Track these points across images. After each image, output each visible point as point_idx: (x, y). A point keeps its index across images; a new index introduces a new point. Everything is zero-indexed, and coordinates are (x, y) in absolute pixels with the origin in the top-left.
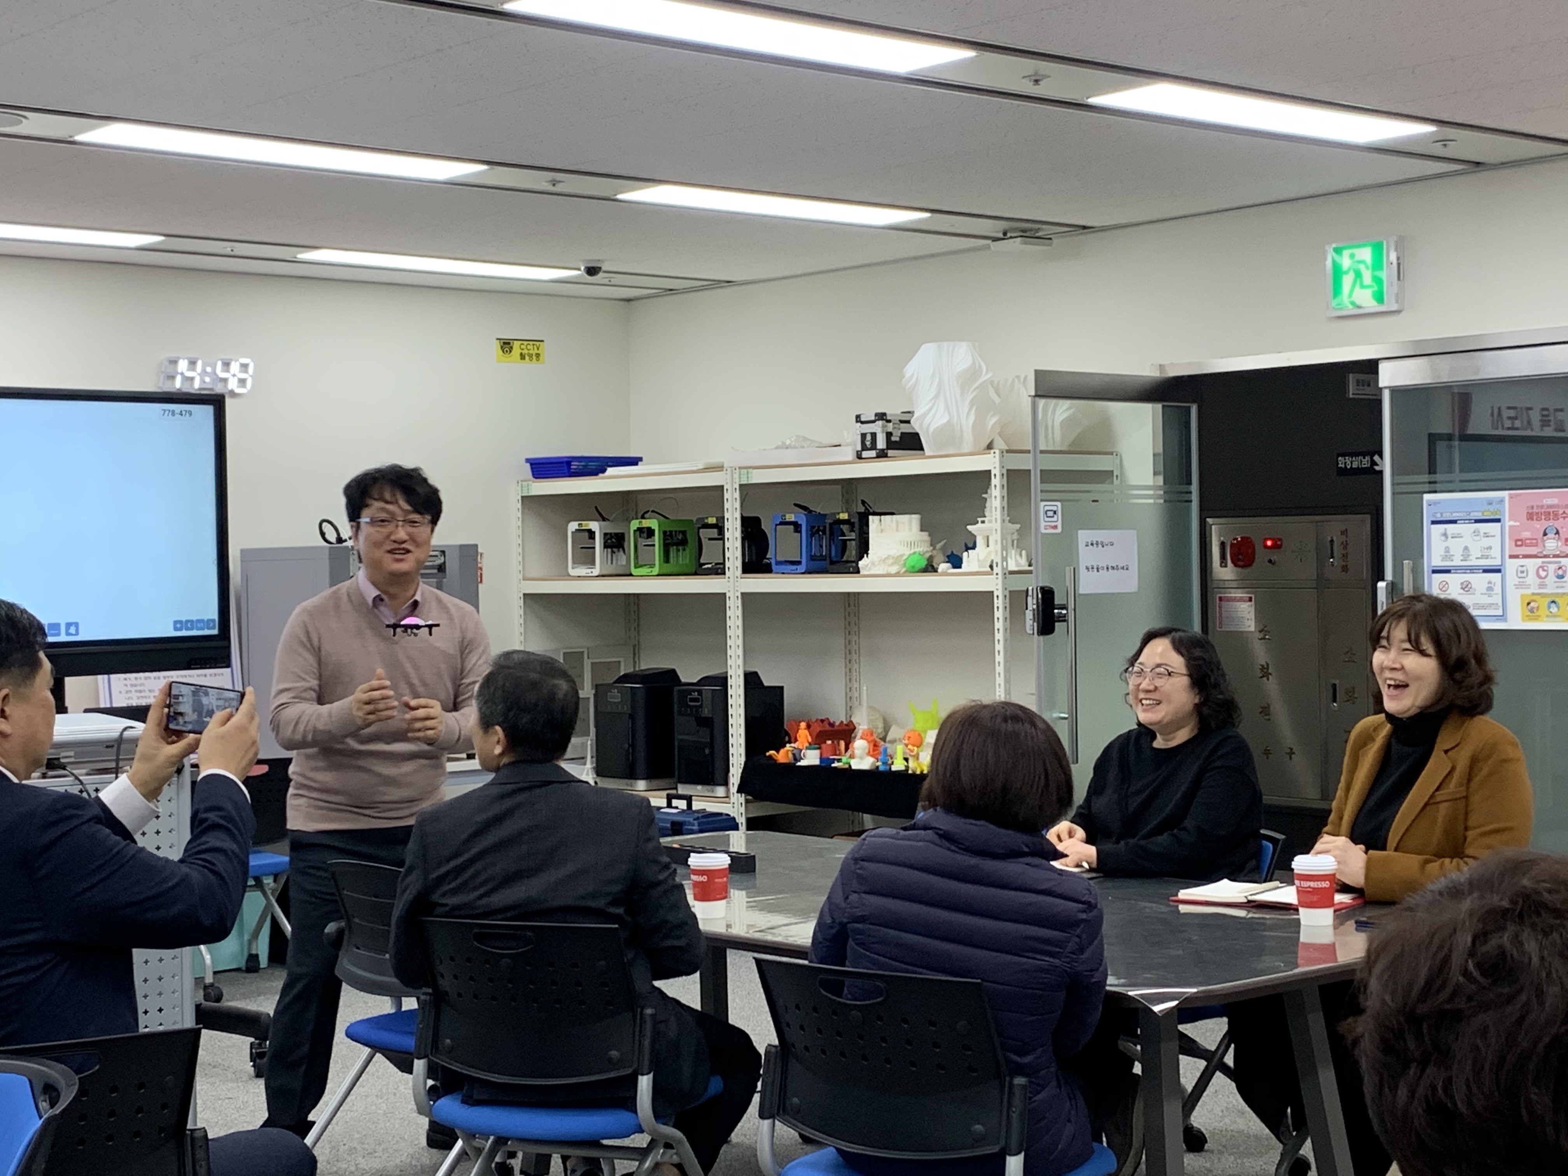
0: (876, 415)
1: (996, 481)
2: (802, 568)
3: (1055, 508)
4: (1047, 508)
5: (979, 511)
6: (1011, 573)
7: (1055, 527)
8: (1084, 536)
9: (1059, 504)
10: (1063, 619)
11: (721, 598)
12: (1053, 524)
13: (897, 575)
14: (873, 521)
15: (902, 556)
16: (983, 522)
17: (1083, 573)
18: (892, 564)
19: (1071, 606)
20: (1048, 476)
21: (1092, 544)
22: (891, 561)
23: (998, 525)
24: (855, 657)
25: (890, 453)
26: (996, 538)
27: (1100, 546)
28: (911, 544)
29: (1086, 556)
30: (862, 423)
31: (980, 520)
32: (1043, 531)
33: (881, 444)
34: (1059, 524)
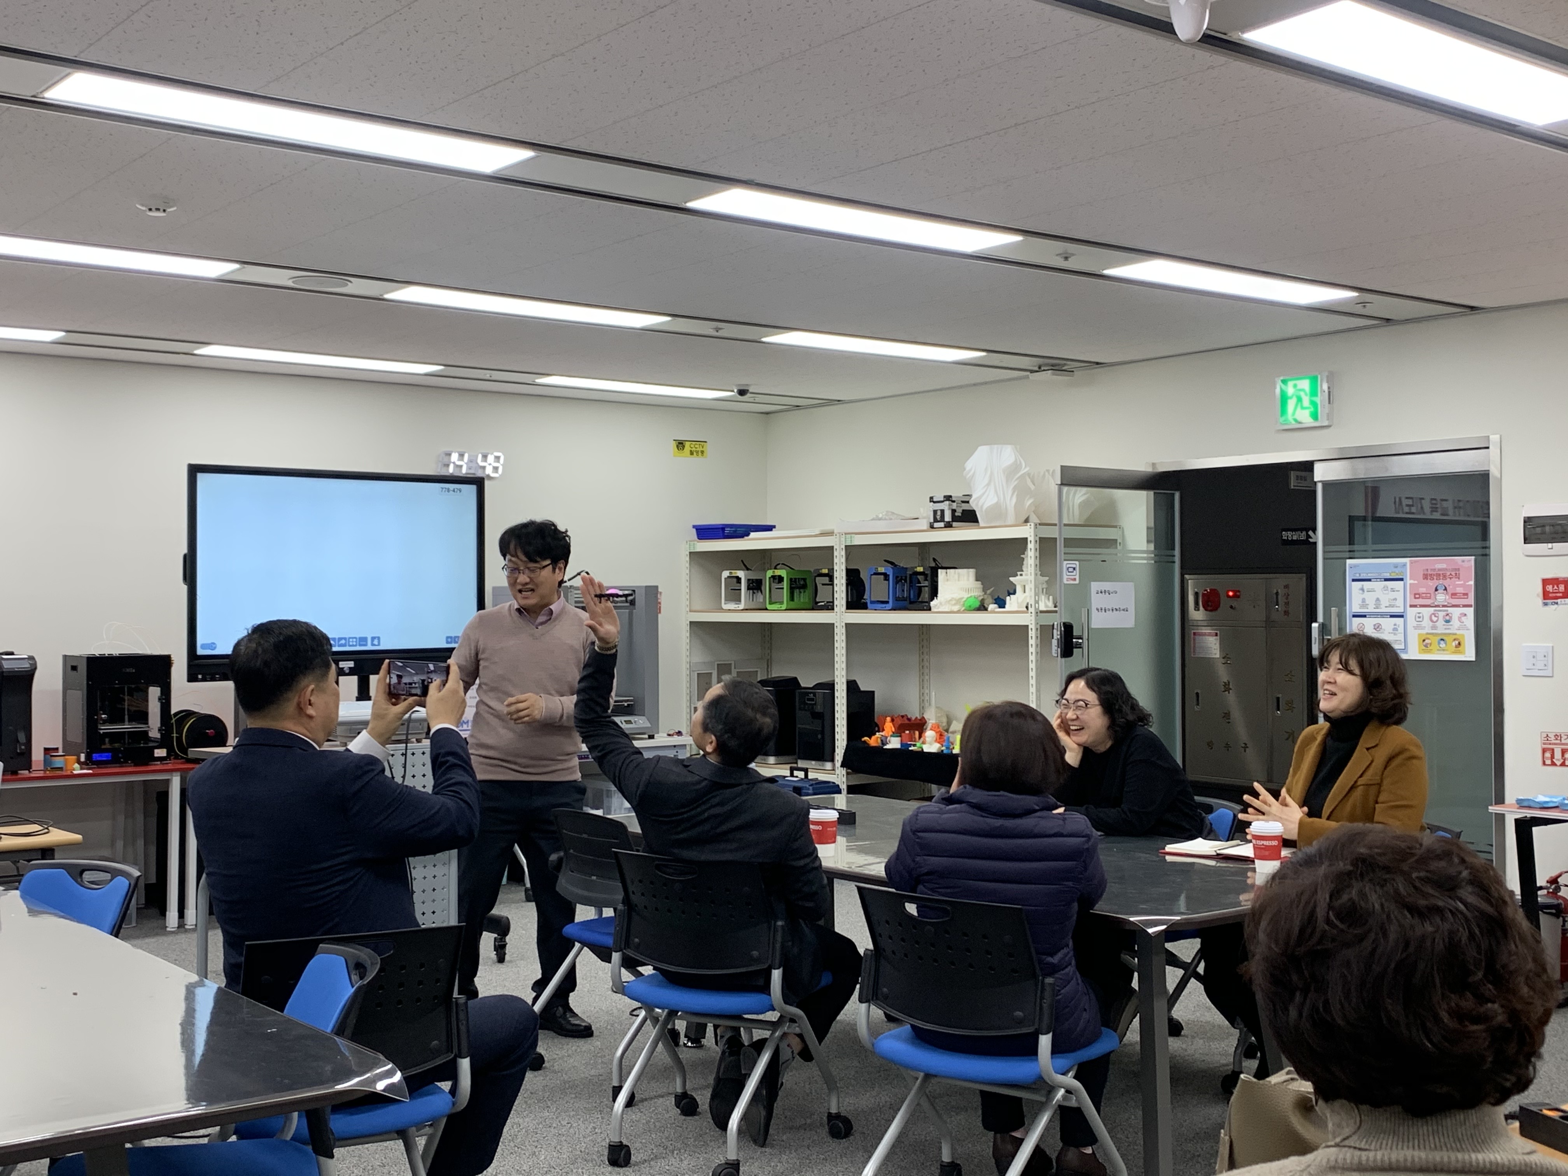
0: (945, 497)
1: (1031, 546)
2: (890, 606)
3: (1074, 566)
4: (1068, 566)
5: (1018, 566)
6: (1042, 612)
7: (1075, 579)
8: (1095, 586)
9: (1077, 563)
10: (1079, 646)
11: (829, 628)
12: (1073, 577)
13: (958, 612)
14: (941, 573)
15: (962, 598)
16: (1021, 575)
17: (1094, 613)
18: (955, 604)
19: (1085, 636)
20: (1069, 542)
21: (1101, 592)
22: (954, 602)
23: (1032, 578)
24: (926, 671)
25: (954, 524)
26: (1030, 587)
27: (1107, 594)
28: (968, 590)
29: (1097, 601)
30: (934, 502)
31: (1019, 573)
32: (1066, 582)
33: (948, 517)
34: (1077, 577)
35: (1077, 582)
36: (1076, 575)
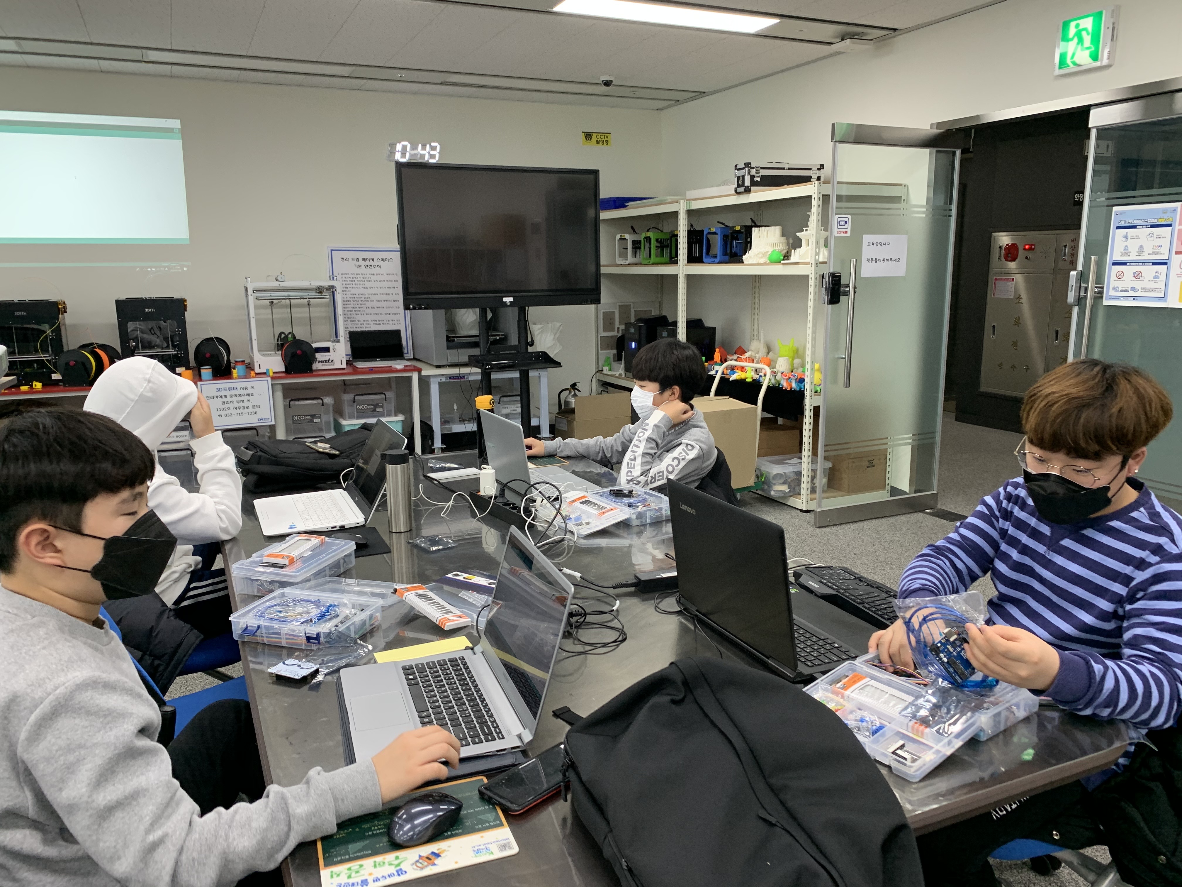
1: (815, 203)
3: (846, 220)
4: (839, 219)
6: (821, 263)
7: (846, 232)
8: (867, 238)
9: (850, 217)
10: (846, 294)
12: (844, 230)
13: (765, 264)
14: (755, 230)
15: (767, 252)
16: (806, 230)
17: (864, 264)
19: (852, 285)
20: (839, 198)
21: (873, 244)
22: (761, 255)
25: (753, 188)
26: (813, 240)
27: (879, 245)
28: (775, 245)
29: (867, 252)
30: (739, 170)
32: (837, 235)
33: (747, 183)
34: (849, 230)
35: (849, 234)
36: (848, 228)
